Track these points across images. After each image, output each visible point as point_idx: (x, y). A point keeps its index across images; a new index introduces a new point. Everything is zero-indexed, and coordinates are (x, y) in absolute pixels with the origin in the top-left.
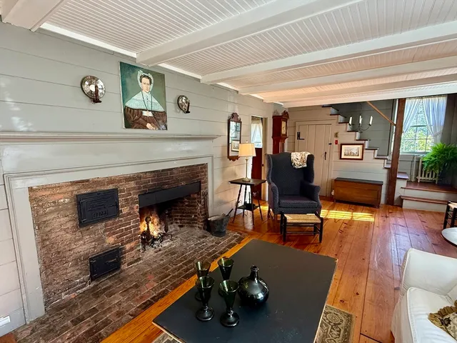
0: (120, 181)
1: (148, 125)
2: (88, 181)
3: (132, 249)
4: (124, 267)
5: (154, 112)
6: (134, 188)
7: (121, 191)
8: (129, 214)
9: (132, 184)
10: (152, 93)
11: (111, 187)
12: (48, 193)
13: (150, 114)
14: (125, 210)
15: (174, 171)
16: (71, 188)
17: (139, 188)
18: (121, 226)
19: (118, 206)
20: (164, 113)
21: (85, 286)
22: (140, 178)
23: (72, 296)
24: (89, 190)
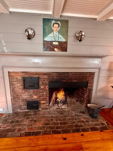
0: (40, 74)
1: (56, 49)
2: (27, 72)
3: (44, 104)
4: (40, 109)
5: (59, 42)
6: (47, 79)
7: (41, 79)
8: (44, 89)
9: (46, 77)
10: (60, 32)
11: (36, 76)
12: (14, 74)
13: (57, 43)
14: (42, 87)
15: (70, 74)
16: (22, 74)
17: (49, 79)
18: (40, 93)
19: (39, 85)
20: (66, 43)
21: (25, 110)
22: (50, 74)
23: (21, 111)
24: (28, 76)
